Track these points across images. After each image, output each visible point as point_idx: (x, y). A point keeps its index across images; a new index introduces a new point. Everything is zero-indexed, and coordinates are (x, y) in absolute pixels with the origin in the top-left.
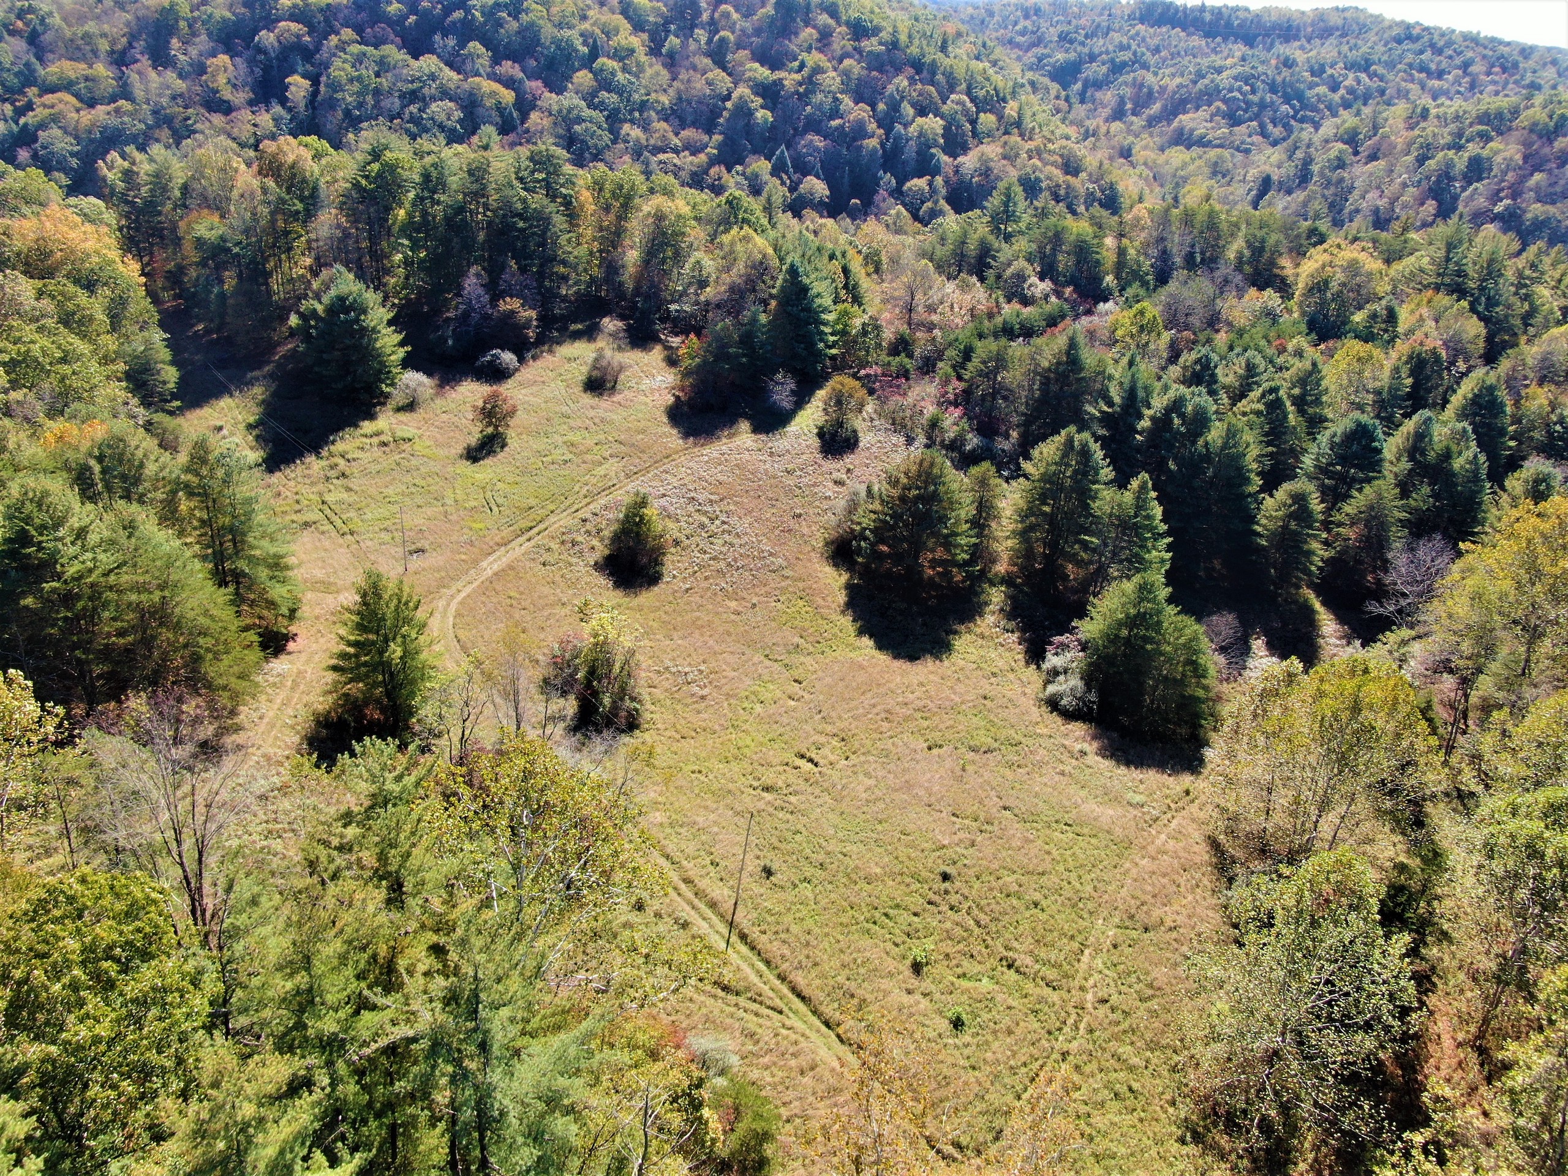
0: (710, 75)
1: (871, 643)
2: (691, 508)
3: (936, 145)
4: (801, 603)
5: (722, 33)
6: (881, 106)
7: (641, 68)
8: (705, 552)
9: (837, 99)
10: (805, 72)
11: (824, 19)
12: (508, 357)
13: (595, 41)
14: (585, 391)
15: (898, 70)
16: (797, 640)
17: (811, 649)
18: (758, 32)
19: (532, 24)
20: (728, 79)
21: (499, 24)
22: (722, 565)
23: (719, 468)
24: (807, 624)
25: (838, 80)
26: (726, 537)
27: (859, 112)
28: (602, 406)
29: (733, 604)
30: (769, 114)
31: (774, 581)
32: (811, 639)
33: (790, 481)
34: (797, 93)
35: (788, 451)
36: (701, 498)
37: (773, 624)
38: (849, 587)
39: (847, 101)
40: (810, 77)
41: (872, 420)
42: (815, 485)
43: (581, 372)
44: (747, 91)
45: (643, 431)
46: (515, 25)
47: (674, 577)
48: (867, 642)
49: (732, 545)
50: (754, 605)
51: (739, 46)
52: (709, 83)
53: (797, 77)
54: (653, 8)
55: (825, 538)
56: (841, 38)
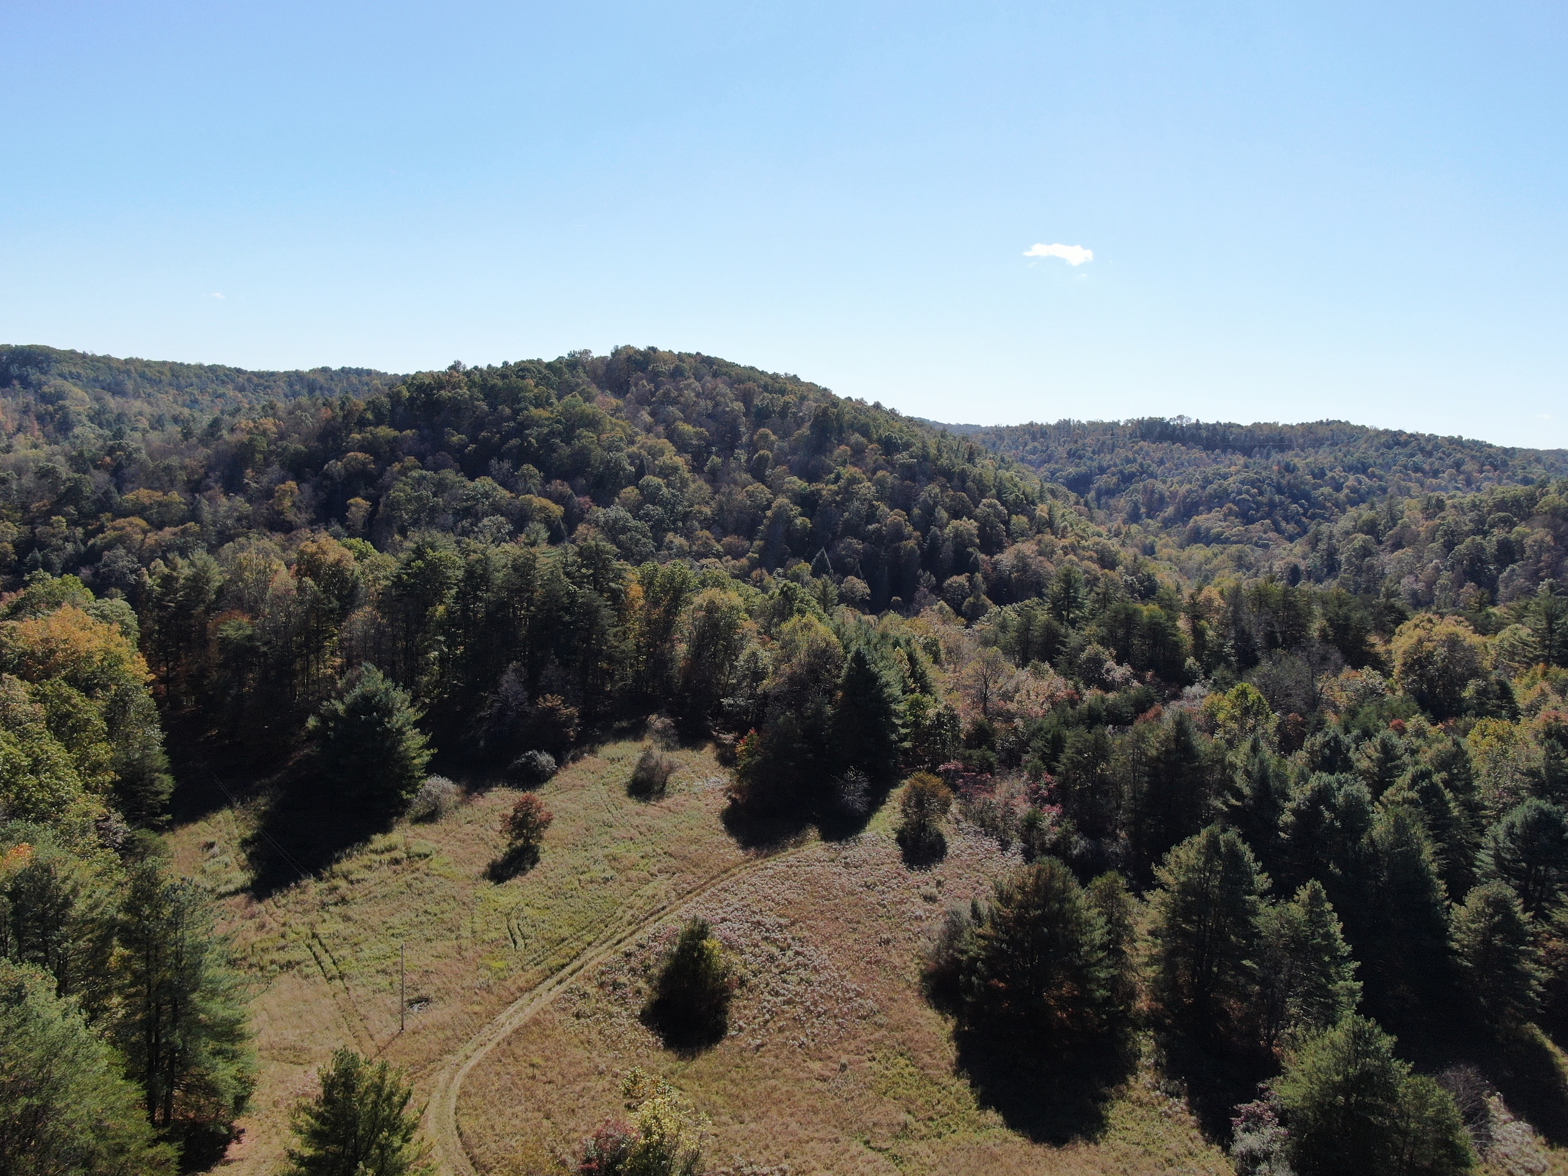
0: (750, 488)
1: (998, 1118)
2: (756, 936)
3: (974, 545)
4: (902, 1062)
5: (761, 452)
6: (916, 511)
7: (684, 483)
8: (777, 994)
9: (873, 506)
10: (842, 483)
11: (857, 437)
12: (545, 759)
13: (642, 461)
14: (630, 795)
15: (931, 479)
16: (904, 1117)
17: (924, 1131)
18: (794, 451)
19: (584, 447)
20: (767, 490)
21: (553, 449)
22: (799, 1010)
23: (787, 883)
24: (913, 1093)
25: (873, 489)
26: (803, 973)
27: (894, 516)
28: (650, 813)
29: (816, 1066)
30: (808, 521)
31: (866, 1032)
32: (921, 1116)
33: (872, 898)
34: (835, 501)
35: (865, 861)
36: (769, 920)
37: (871, 1094)
38: (958, 1036)
39: (883, 507)
40: (846, 489)
41: (958, 822)
42: (902, 902)
43: (626, 772)
44: (786, 501)
45: (696, 841)
46: (568, 450)
47: (741, 1029)
48: (993, 1117)
49: (809, 983)
50: (844, 1067)
51: (777, 462)
52: (750, 495)
53: (834, 487)
54: (696, 433)
55: (921, 970)
56: (873, 453)
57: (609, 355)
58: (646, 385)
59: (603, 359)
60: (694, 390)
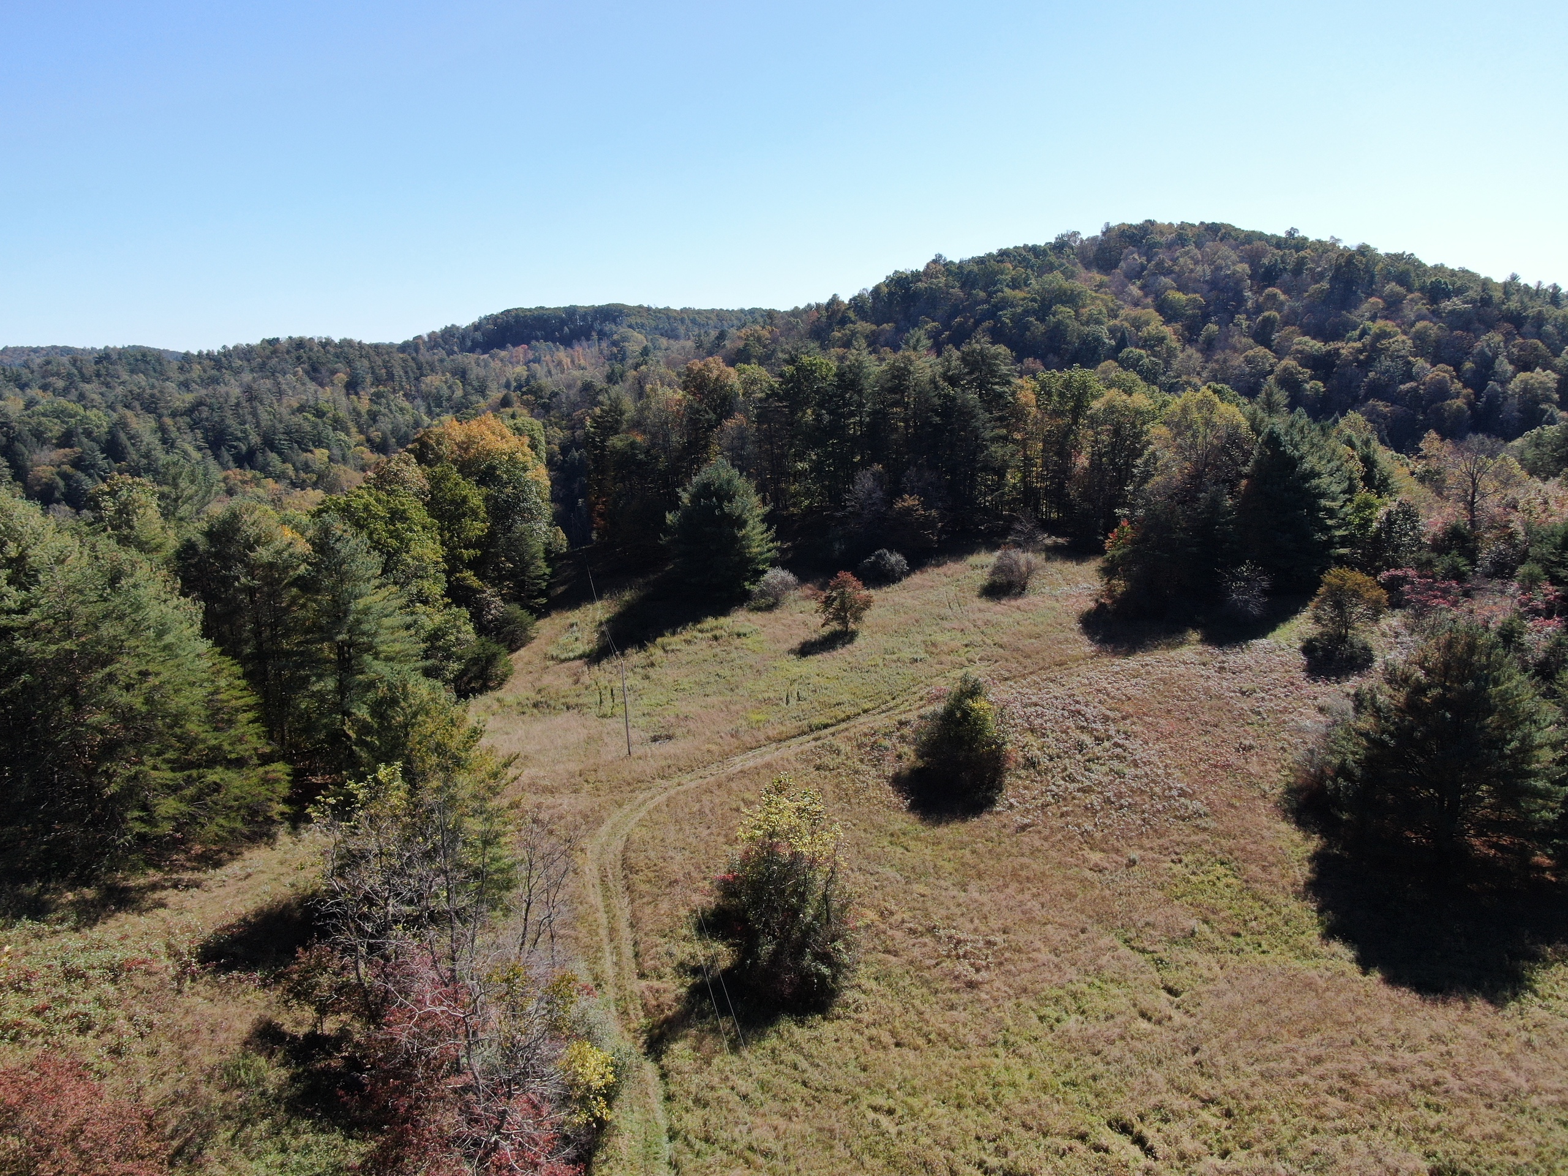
0: (1250, 353)
2: (1070, 723)
3: (1548, 399)
4: (1220, 870)
5: (1266, 314)
6: (1468, 365)
7: (1171, 353)
8: (1073, 781)
9: (1409, 363)
10: (1367, 339)
11: (1392, 287)
12: (895, 559)
13: (1123, 333)
14: (980, 596)
15: (1489, 326)
16: (1194, 923)
17: (1219, 943)
18: (1309, 309)
19: (1059, 323)
20: (1270, 354)
21: (1027, 327)
22: (1094, 799)
23: (1133, 681)
24: (1222, 904)
25: (1409, 342)
26: (1116, 765)
27: (1431, 372)
28: (1002, 611)
29: (1096, 857)
30: (1320, 384)
31: (1178, 832)
32: (1223, 927)
33: (1245, 704)
34: (1357, 360)
35: (1249, 668)
36: (1089, 712)
37: (1159, 895)
38: (1319, 860)
39: (1420, 363)
40: (1373, 345)
41: (1397, 635)
42: (1285, 710)
43: (982, 578)
44: (1294, 363)
45: (1038, 636)
46: (1042, 328)
47: (1011, 806)
49: (1121, 775)
50: (1132, 863)
51: (1286, 323)
52: (1249, 361)
53: (1358, 345)
54: (1189, 300)
55: (1288, 784)
56: (1414, 305)
57: (1099, 234)
58: (1138, 258)
59: (1094, 239)
60: (1192, 258)
